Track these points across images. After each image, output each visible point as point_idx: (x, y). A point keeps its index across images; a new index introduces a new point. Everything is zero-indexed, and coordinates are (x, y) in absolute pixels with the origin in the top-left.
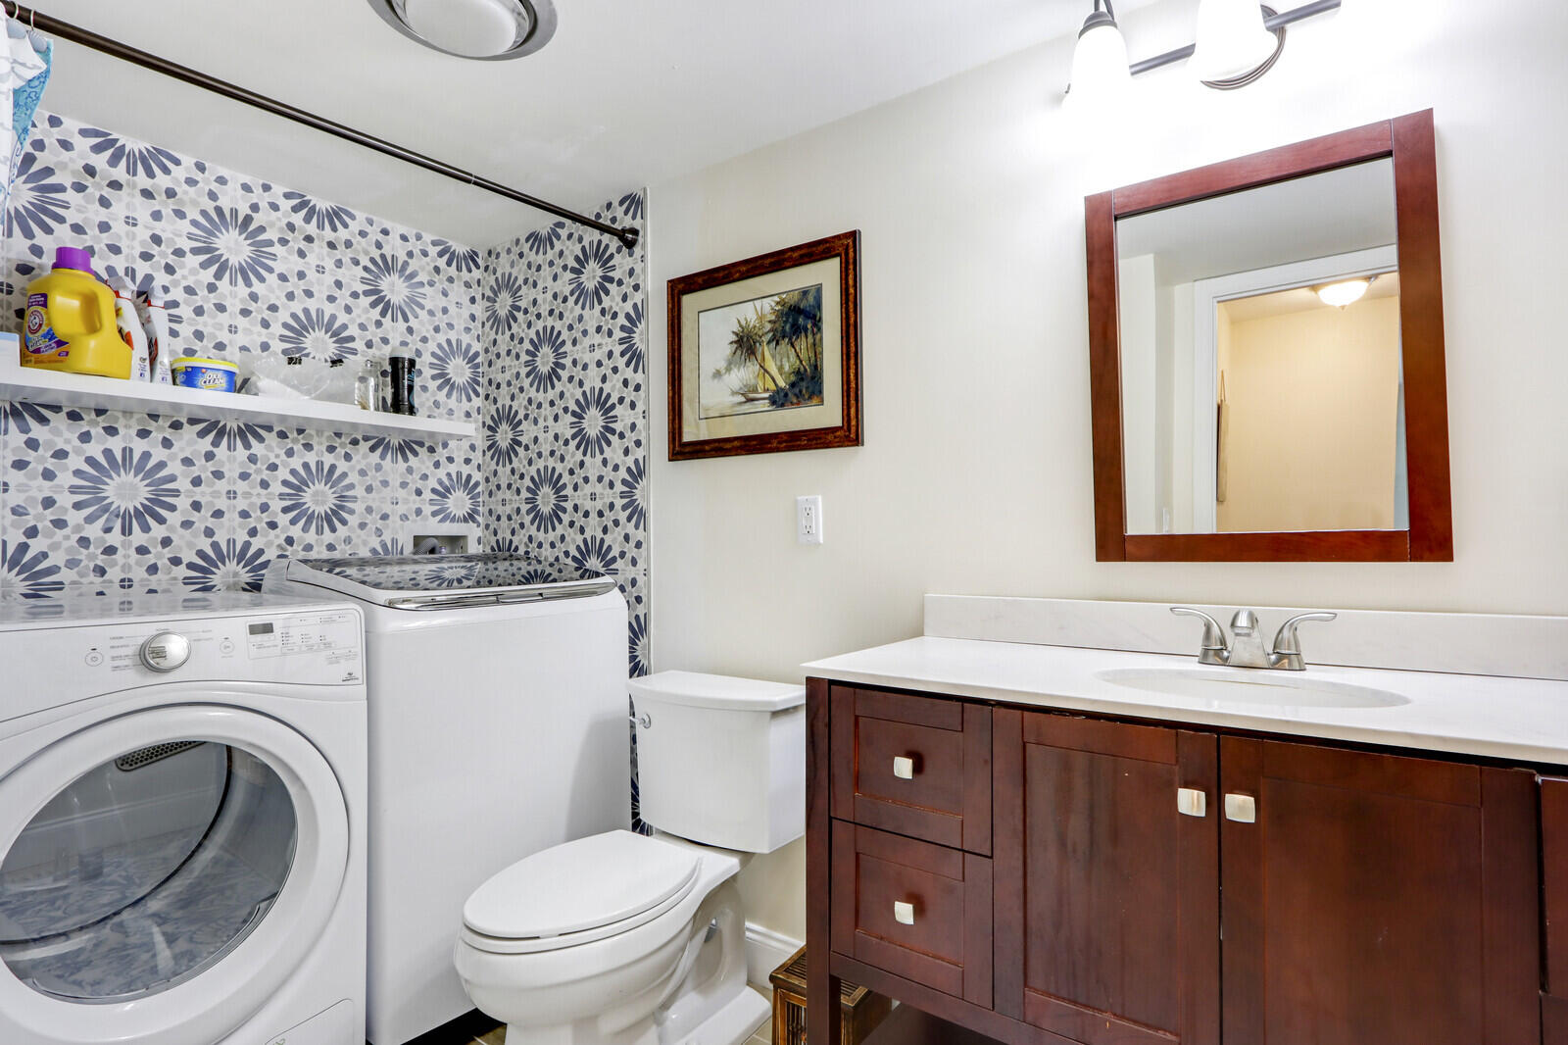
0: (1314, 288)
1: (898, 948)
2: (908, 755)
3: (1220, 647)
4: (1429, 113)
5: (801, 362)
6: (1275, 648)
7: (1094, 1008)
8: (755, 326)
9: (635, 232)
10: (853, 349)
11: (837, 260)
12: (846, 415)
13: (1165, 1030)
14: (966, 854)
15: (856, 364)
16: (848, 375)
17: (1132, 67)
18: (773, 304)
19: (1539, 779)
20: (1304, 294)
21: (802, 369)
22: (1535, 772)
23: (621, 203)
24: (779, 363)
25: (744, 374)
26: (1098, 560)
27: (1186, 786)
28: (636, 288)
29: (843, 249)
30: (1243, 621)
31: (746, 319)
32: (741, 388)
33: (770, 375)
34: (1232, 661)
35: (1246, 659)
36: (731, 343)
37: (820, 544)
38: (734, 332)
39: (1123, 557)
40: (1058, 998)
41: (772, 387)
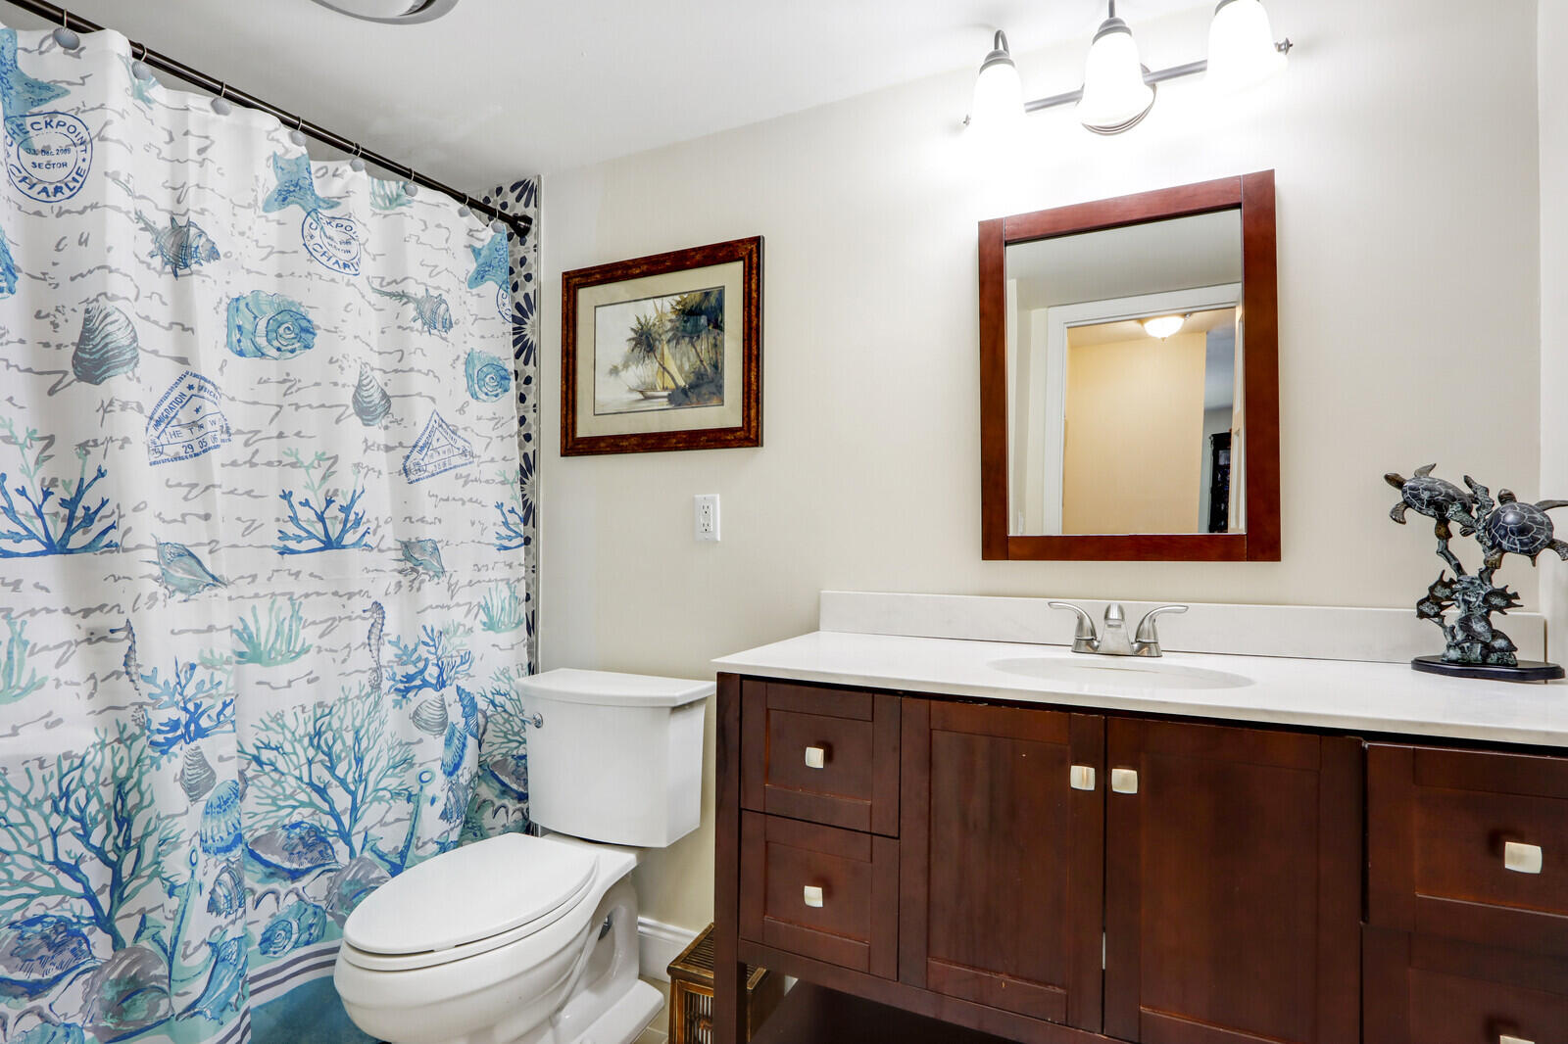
0: (1141, 321)
1: (806, 930)
2: (818, 745)
3: (1090, 637)
4: (1271, 173)
5: (701, 361)
6: (1137, 637)
7: (991, 971)
8: (654, 325)
9: (528, 220)
10: (755, 352)
11: (740, 264)
12: (746, 417)
13: (1053, 985)
14: (874, 837)
15: (758, 367)
16: (749, 378)
17: (1026, 104)
18: (674, 304)
19: (1366, 745)
20: (1133, 326)
21: (702, 370)
22: (1362, 739)
23: (513, 189)
24: (679, 362)
25: (642, 372)
26: (983, 559)
27: (1077, 763)
28: (528, 277)
29: (747, 253)
30: (1114, 614)
31: (645, 317)
32: (638, 386)
33: (668, 373)
34: (1102, 649)
35: (1113, 647)
36: (630, 340)
37: (717, 542)
38: (632, 329)
39: (1006, 556)
40: (957, 964)
41: (672, 385)
